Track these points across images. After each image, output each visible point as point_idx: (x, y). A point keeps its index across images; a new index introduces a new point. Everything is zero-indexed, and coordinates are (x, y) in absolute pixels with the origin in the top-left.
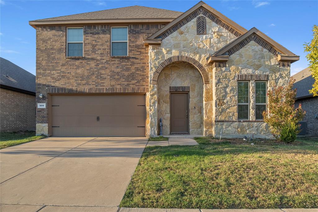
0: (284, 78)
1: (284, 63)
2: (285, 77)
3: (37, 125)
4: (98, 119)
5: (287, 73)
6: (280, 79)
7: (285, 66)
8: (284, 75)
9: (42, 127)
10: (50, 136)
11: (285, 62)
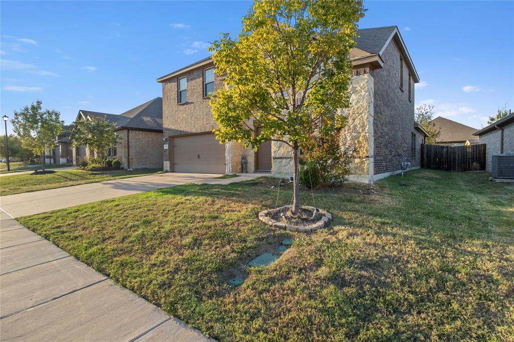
0: (359, 93)
1: (358, 70)
2: (360, 90)
3: (164, 162)
4: (199, 157)
5: (363, 85)
6: (353, 95)
7: (360, 74)
8: (359, 88)
9: (167, 165)
10: (171, 172)
11: (360, 68)
